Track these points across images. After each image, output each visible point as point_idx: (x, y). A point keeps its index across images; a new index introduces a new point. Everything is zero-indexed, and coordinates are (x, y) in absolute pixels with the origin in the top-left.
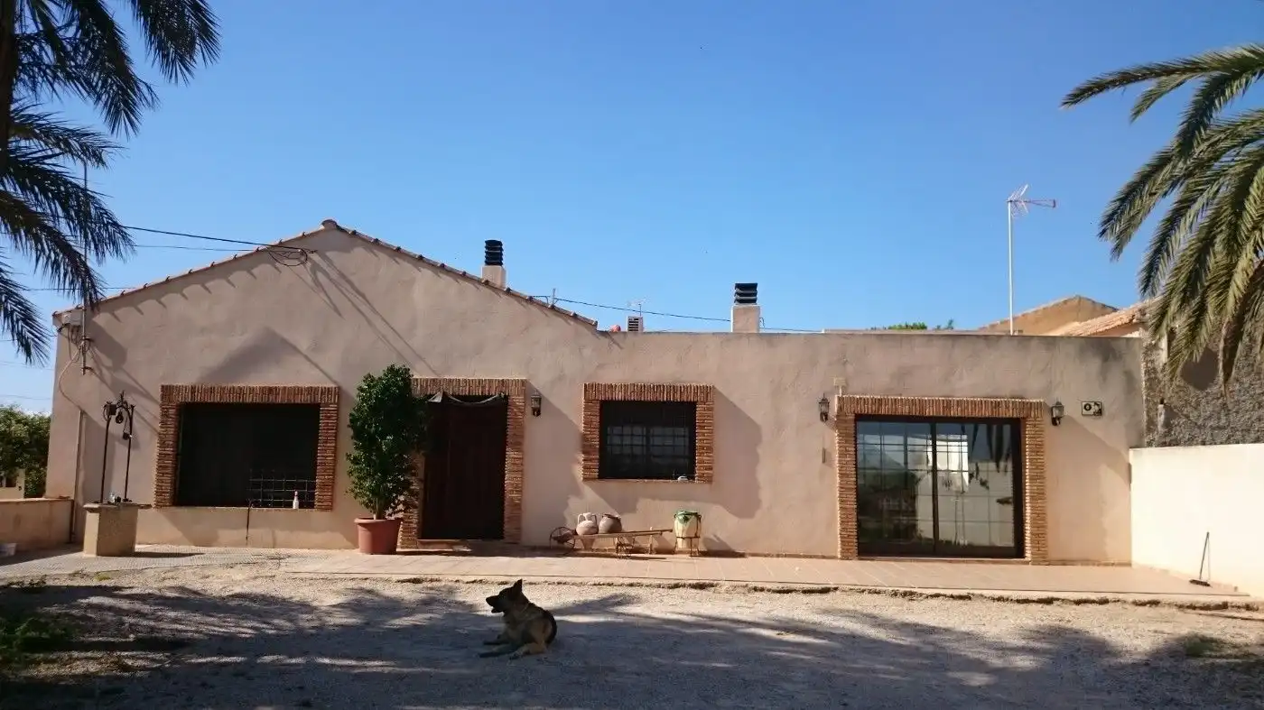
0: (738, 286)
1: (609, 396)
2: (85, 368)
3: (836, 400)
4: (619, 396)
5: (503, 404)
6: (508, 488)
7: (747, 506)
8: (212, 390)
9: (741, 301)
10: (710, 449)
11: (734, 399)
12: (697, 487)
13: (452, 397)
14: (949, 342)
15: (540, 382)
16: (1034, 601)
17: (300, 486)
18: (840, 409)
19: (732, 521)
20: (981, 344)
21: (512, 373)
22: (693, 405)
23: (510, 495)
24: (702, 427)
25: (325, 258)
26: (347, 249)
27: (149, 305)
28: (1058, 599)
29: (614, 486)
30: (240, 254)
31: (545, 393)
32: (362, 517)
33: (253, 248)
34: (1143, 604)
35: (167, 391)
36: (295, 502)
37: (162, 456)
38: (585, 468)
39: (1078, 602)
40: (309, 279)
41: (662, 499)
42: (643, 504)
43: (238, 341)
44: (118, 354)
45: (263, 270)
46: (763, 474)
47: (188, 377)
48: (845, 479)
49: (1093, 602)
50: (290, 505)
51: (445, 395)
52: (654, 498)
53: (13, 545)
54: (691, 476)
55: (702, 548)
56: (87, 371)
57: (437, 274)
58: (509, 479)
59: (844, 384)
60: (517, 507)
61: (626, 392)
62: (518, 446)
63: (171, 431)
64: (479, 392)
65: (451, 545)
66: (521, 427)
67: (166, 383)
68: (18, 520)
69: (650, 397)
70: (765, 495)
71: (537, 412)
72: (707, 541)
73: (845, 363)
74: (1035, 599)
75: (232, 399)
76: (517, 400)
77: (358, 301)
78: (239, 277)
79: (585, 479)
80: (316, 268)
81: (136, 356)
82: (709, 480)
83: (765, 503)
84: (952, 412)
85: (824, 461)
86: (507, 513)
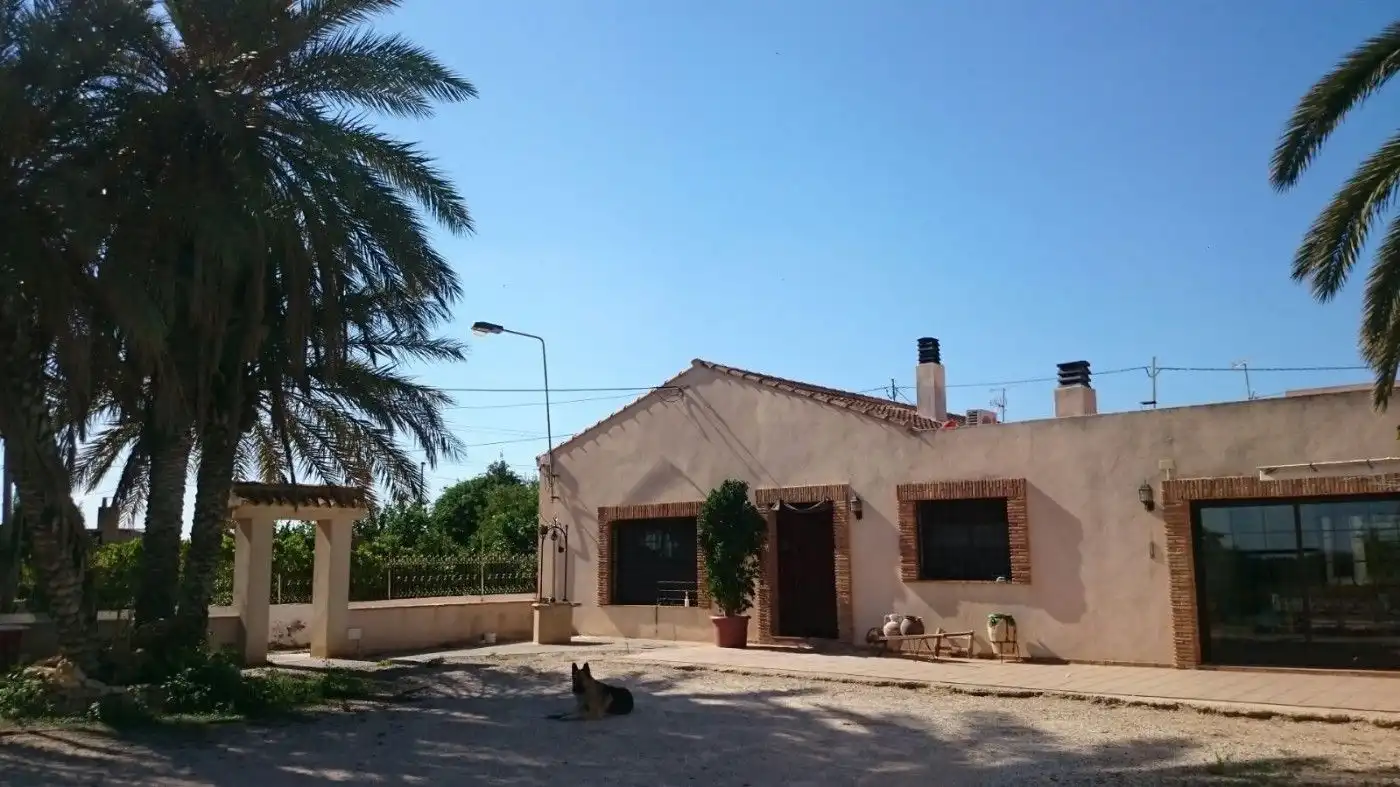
0: (1063, 367)
1: (920, 496)
2: (553, 498)
3: (1161, 485)
4: (930, 495)
5: (828, 509)
6: (839, 589)
7: (1071, 610)
8: (628, 509)
9: (1064, 383)
10: (1026, 547)
11: (1048, 492)
12: (1015, 588)
13: (787, 505)
14: (1299, 405)
15: (860, 487)
16: (1244, 715)
17: (688, 587)
18: (1166, 495)
19: (1054, 625)
20: (1341, 405)
21: (836, 480)
22: (1003, 501)
23: (841, 597)
24: (1016, 524)
25: (695, 392)
26: (710, 382)
27: (589, 445)
28: (1276, 714)
29: (933, 587)
30: (642, 396)
31: (864, 496)
32: (716, 613)
33: (649, 391)
34: (1388, 726)
35: (602, 511)
36: (686, 600)
37: (601, 563)
38: (905, 570)
39: (1299, 719)
40: (685, 411)
41: (980, 602)
42: (964, 607)
43: (645, 468)
44: (573, 484)
45: (657, 407)
46: (1087, 573)
47: (614, 500)
48: (1176, 576)
49: (1321, 719)
50: (683, 603)
51: (782, 502)
52: (973, 600)
53: (494, 635)
54: (1009, 577)
55: (1025, 654)
56: (556, 500)
57: (773, 394)
58: (840, 582)
59: (1172, 467)
60: (849, 608)
61: (936, 490)
62: (846, 548)
63: (606, 543)
64: (808, 499)
65: (797, 642)
66: (847, 531)
67: (601, 506)
68: (502, 617)
69: (958, 495)
70: (1090, 597)
71: (859, 515)
72: (1030, 646)
73: (1171, 442)
74: (1245, 712)
75: (639, 516)
76: (840, 504)
77: (719, 425)
78: (642, 415)
79: (905, 581)
80: (690, 401)
81: (584, 486)
82: (1027, 580)
83: (1091, 608)
84: (1304, 491)
85: (1153, 556)
86: (840, 613)
